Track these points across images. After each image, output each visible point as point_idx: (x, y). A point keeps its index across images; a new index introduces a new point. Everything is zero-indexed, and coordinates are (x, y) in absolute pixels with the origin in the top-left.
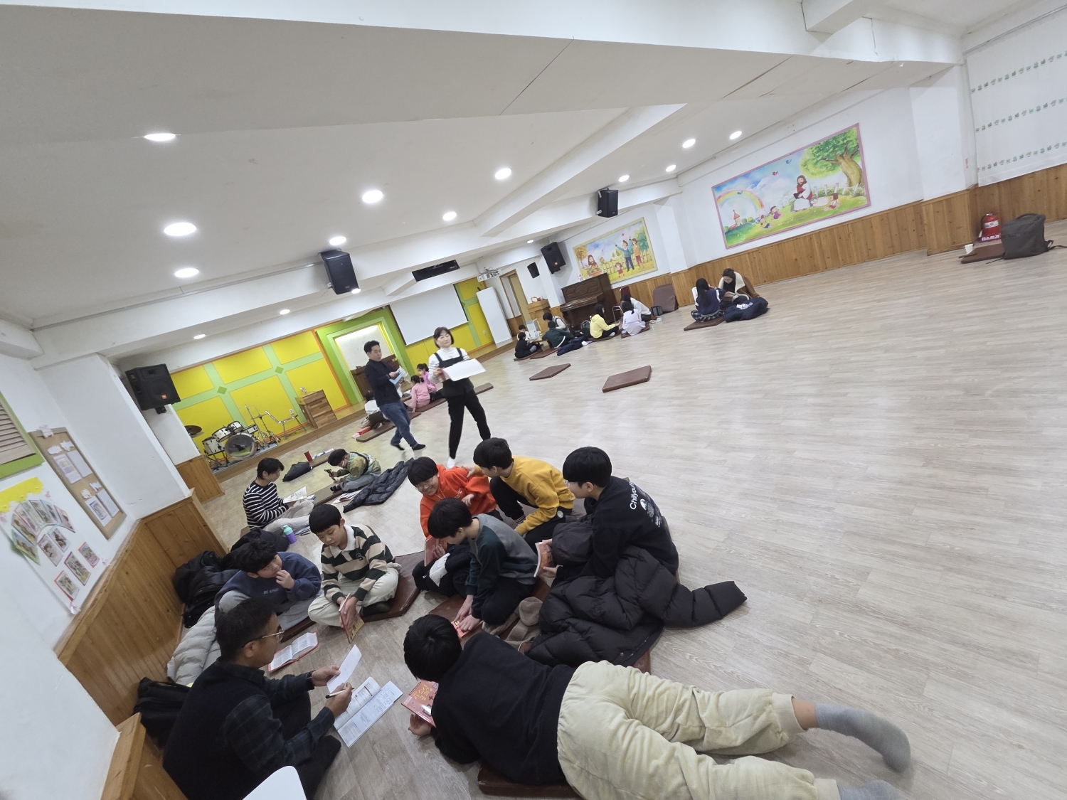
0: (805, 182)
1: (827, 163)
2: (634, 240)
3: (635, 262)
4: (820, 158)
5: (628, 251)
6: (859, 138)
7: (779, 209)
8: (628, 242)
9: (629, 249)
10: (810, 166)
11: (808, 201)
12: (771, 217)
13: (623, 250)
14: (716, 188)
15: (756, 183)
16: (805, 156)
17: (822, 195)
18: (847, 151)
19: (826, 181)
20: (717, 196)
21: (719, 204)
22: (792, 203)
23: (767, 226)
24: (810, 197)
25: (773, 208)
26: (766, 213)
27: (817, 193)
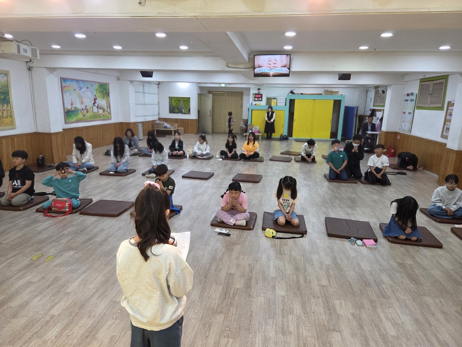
0: (96, 99)
1: (102, 94)
4: (100, 90)
6: (109, 89)
7: (88, 107)
10: (98, 93)
11: (97, 109)
12: (85, 111)
14: (63, 80)
15: (81, 88)
16: (96, 86)
17: (101, 108)
18: (106, 92)
19: (102, 102)
20: (64, 85)
21: (64, 91)
22: (92, 107)
23: (84, 116)
24: (98, 107)
25: (86, 106)
26: (84, 108)
27: (99, 106)
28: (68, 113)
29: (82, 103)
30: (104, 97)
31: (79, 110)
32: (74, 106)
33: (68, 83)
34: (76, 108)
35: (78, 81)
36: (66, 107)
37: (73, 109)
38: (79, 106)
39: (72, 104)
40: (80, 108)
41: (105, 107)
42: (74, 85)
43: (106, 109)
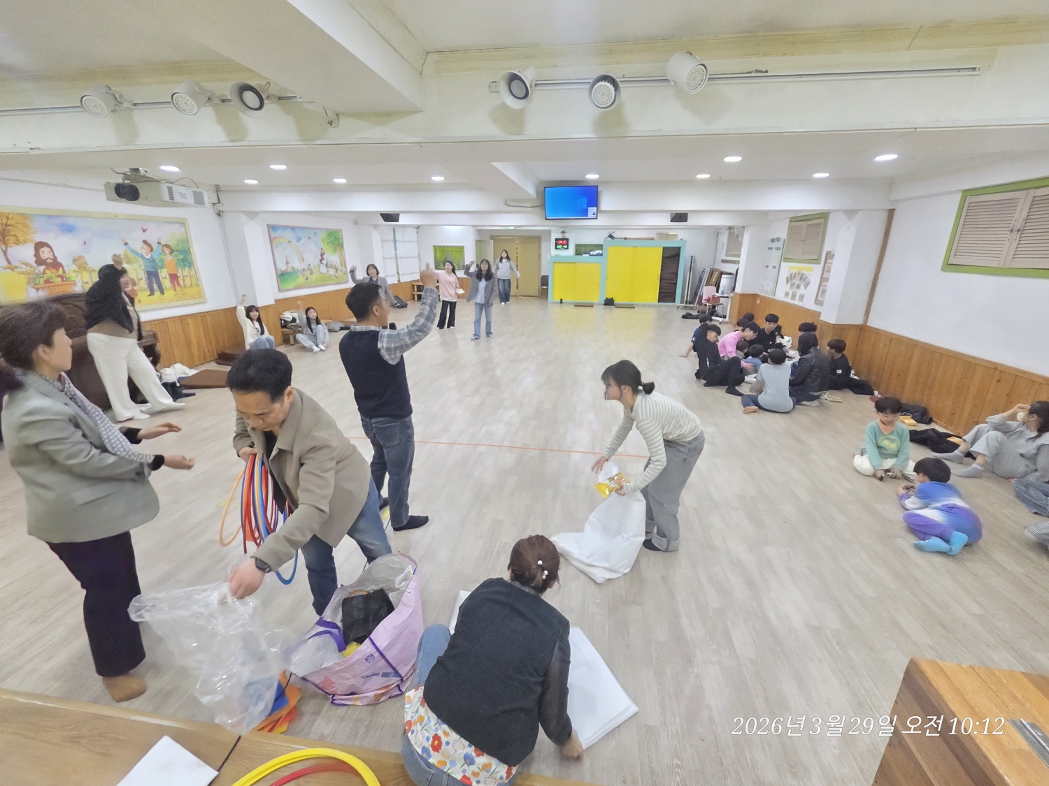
0: (324, 254)
1: (332, 246)
2: (167, 246)
3: (166, 283)
4: (329, 241)
5: (153, 260)
6: (342, 239)
7: (312, 266)
8: (155, 246)
9: (156, 257)
10: (326, 244)
11: (325, 268)
12: (309, 272)
13: (142, 256)
14: (272, 228)
15: (299, 240)
16: (323, 235)
17: (331, 267)
18: (339, 244)
19: (333, 258)
20: (272, 236)
21: (274, 245)
22: (319, 266)
23: (307, 279)
24: (327, 265)
25: (309, 265)
26: (306, 267)
27: (329, 264)
28: (282, 276)
29: (303, 260)
30: (335, 251)
31: (298, 271)
32: (290, 265)
33: (279, 233)
34: (294, 269)
35: (293, 229)
36: (278, 268)
37: (289, 270)
38: (297, 264)
39: (287, 263)
40: (299, 269)
41: (338, 265)
42: (289, 235)
43: (340, 268)
